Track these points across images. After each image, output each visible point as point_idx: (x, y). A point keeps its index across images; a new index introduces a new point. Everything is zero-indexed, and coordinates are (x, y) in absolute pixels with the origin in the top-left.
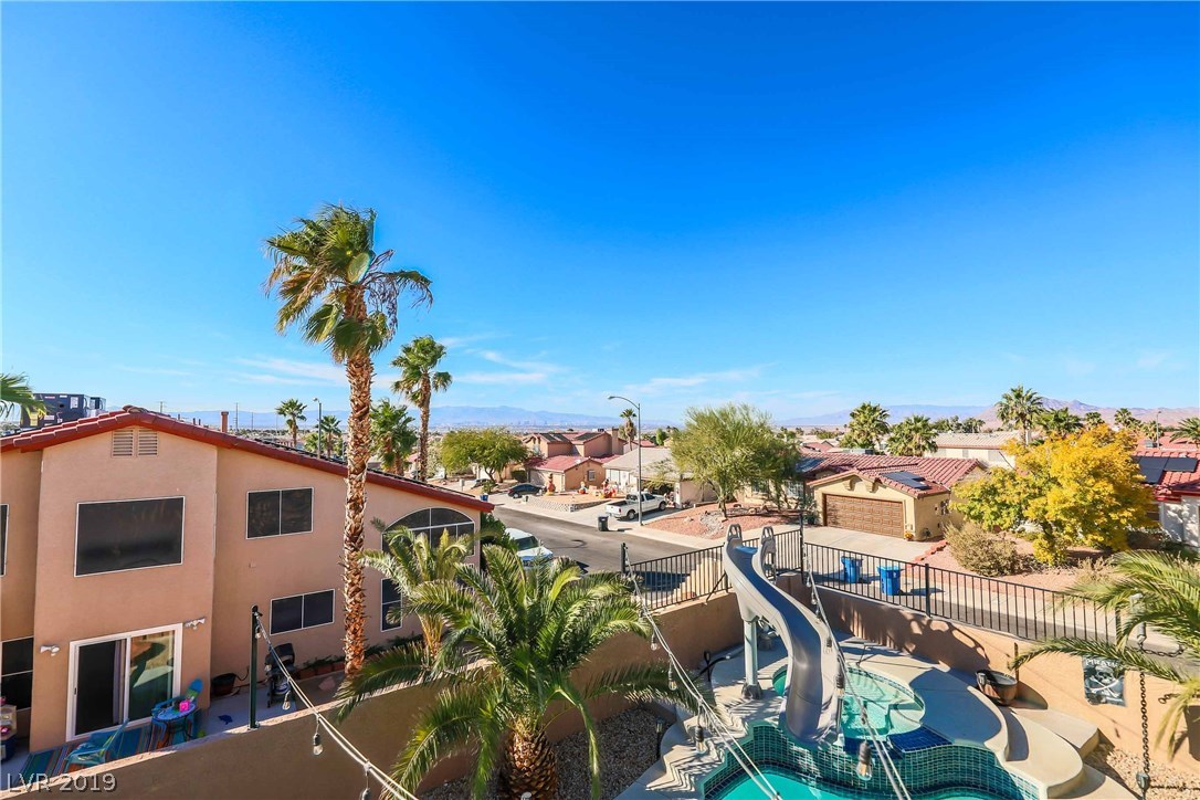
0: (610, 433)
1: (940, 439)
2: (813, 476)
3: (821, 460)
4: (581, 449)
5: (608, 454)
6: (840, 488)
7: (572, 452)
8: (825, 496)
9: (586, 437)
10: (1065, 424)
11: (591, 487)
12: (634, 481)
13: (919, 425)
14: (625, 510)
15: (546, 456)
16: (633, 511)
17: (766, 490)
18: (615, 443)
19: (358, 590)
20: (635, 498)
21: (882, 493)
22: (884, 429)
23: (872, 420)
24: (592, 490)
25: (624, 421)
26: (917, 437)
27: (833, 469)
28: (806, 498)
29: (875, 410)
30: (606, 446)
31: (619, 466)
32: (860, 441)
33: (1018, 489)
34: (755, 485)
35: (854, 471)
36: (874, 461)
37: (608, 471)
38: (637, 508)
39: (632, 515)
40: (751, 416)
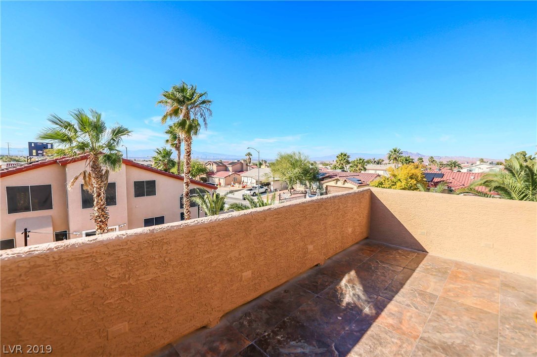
0: (243, 162)
1: (368, 167)
2: (323, 179)
3: (326, 173)
4: (230, 168)
5: (242, 171)
6: (332, 183)
7: (226, 170)
8: (327, 186)
9: (233, 164)
10: (408, 161)
11: (236, 184)
12: (254, 181)
13: (361, 161)
14: (252, 192)
15: (216, 171)
16: (255, 193)
17: (305, 185)
18: (245, 166)
19: (189, 211)
20: (256, 187)
21: (347, 185)
22: (348, 162)
23: (344, 158)
24: (237, 185)
25: (247, 157)
26: (360, 166)
27: (330, 177)
28: (320, 188)
29: (345, 155)
30: (241, 167)
31: (247, 175)
32: (340, 167)
33: (389, 183)
34: (301, 183)
35: (338, 177)
36: (344, 174)
37: (243, 178)
38: (257, 192)
39: (255, 194)
40: (301, 156)
